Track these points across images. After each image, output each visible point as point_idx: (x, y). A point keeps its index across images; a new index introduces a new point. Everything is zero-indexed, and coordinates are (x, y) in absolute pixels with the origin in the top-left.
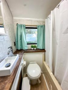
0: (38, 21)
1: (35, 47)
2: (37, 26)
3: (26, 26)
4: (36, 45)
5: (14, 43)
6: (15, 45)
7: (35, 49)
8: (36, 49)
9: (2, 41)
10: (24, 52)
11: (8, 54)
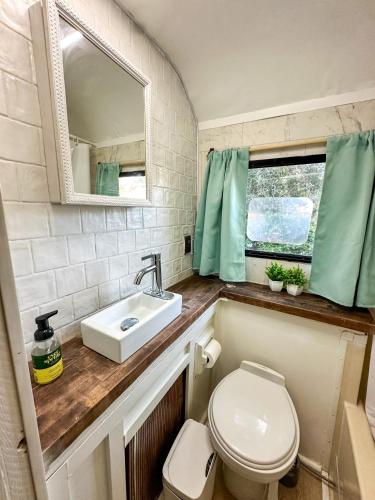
0: (337, 110)
1: (296, 278)
2: (324, 144)
3: (251, 153)
4: (306, 269)
5: (188, 239)
6: (188, 250)
7: (293, 289)
8: (303, 295)
9: (134, 227)
10: (221, 295)
11: (138, 282)
